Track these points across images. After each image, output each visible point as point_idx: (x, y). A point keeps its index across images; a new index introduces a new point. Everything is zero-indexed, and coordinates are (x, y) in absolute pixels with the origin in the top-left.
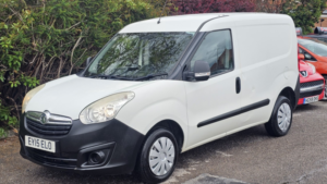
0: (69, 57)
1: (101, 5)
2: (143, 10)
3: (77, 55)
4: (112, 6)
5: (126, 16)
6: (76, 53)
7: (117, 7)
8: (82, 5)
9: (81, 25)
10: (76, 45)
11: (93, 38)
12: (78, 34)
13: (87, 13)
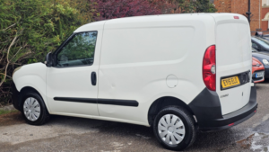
0: (6, 54)
1: (35, 9)
2: (71, 14)
3: (13, 52)
4: (44, 10)
5: (56, 19)
6: (11, 51)
7: (49, 11)
8: (18, 8)
9: (16, 26)
10: (12, 44)
11: (27, 38)
12: (14, 33)
13: (22, 16)
